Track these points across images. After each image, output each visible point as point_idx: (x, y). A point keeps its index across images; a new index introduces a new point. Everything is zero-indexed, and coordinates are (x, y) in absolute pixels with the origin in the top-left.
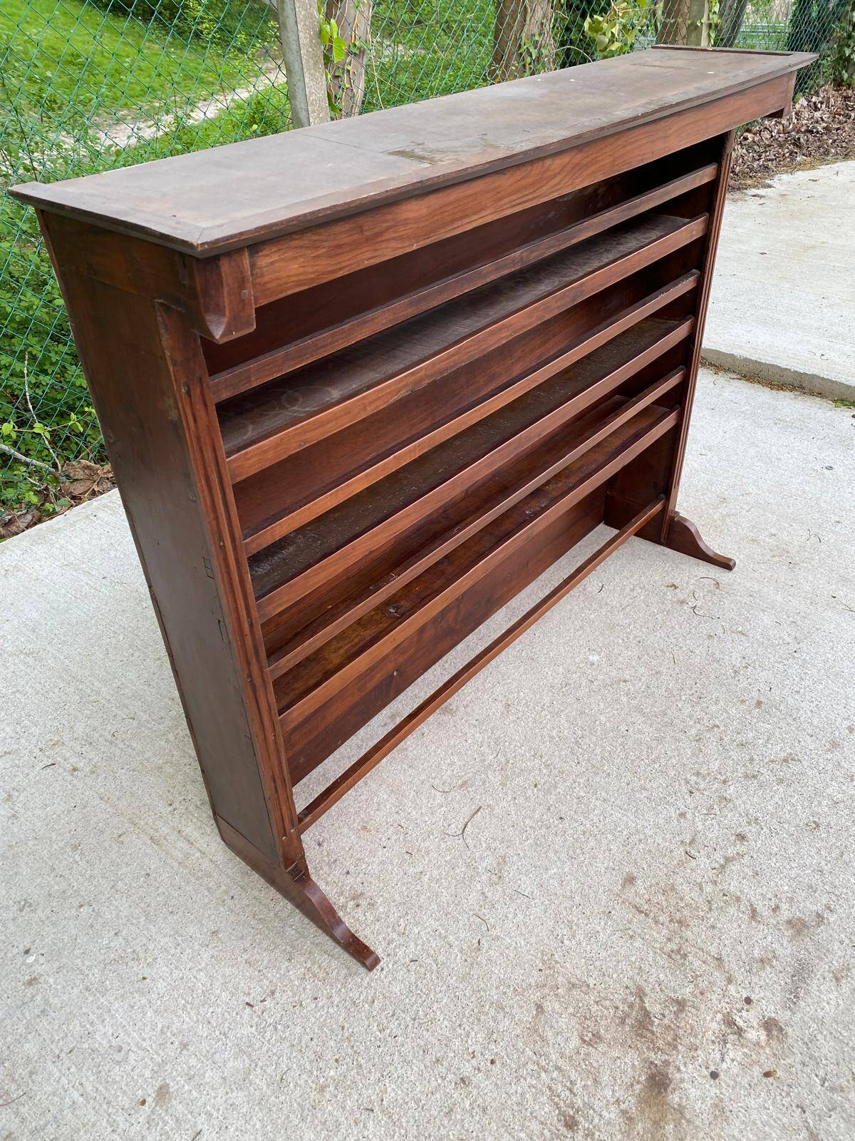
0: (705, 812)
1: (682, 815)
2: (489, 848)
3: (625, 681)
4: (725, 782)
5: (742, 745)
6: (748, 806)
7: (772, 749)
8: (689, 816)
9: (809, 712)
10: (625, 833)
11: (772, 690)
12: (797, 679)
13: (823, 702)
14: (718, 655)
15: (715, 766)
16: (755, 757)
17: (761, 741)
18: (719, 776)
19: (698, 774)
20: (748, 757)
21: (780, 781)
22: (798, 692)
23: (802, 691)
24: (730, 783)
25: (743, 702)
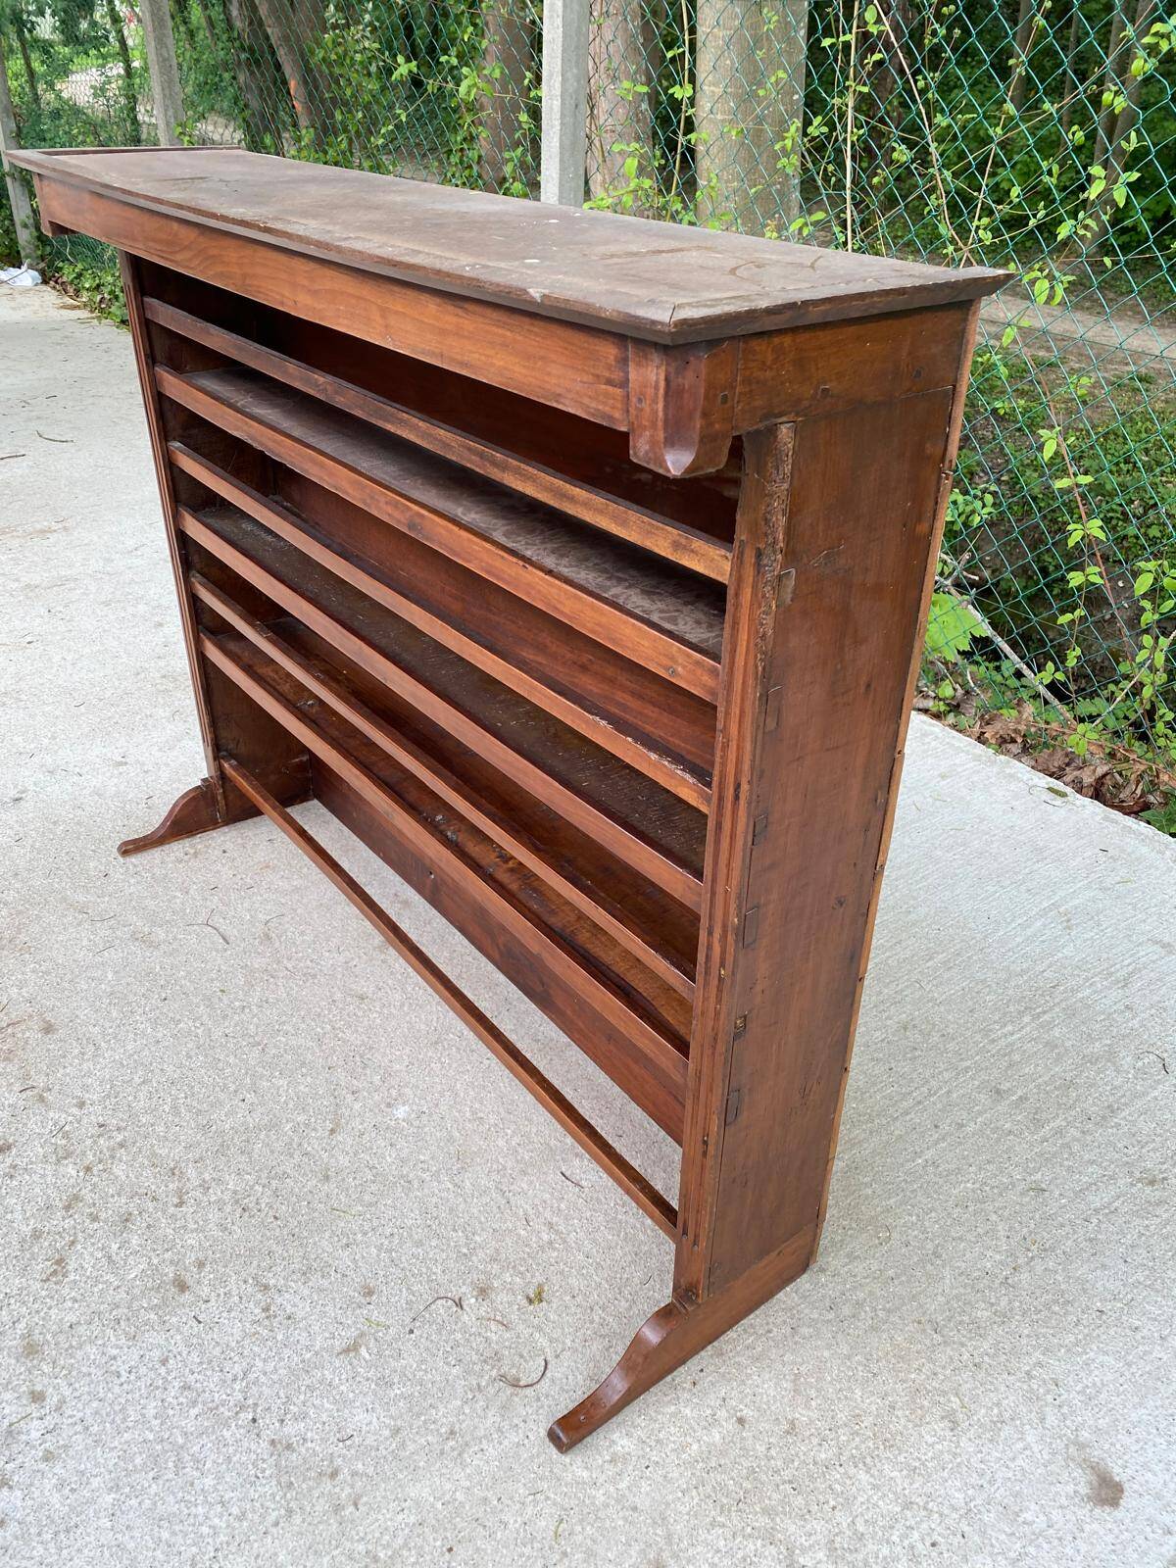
0: (67, 1128)
1: (81, 1105)
2: (175, 939)
3: (332, 1131)
4: (88, 1169)
5: (127, 1220)
6: (35, 1178)
7: (92, 1255)
8: (75, 1110)
9: (114, 1352)
10: (103, 1044)
11: (195, 1324)
12: (191, 1379)
13: (117, 1390)
14: (316, 1280)
15: (119, 1170)
16: (96, 1225)
17: (115, 1247)
18: (101, 1167)
19: (121, 1145)
20: (103, 1216)
21: (37, 1235)
22: (164, 1362)
23: (163, 1371)
24: (81, 1174)
25: (201, 1265)
